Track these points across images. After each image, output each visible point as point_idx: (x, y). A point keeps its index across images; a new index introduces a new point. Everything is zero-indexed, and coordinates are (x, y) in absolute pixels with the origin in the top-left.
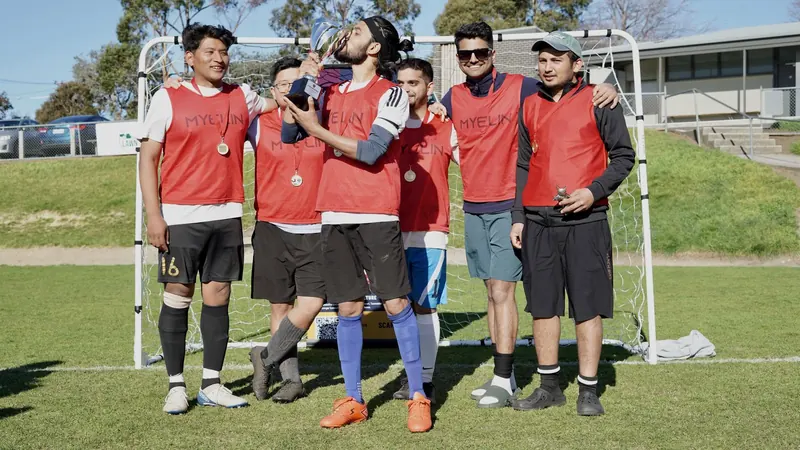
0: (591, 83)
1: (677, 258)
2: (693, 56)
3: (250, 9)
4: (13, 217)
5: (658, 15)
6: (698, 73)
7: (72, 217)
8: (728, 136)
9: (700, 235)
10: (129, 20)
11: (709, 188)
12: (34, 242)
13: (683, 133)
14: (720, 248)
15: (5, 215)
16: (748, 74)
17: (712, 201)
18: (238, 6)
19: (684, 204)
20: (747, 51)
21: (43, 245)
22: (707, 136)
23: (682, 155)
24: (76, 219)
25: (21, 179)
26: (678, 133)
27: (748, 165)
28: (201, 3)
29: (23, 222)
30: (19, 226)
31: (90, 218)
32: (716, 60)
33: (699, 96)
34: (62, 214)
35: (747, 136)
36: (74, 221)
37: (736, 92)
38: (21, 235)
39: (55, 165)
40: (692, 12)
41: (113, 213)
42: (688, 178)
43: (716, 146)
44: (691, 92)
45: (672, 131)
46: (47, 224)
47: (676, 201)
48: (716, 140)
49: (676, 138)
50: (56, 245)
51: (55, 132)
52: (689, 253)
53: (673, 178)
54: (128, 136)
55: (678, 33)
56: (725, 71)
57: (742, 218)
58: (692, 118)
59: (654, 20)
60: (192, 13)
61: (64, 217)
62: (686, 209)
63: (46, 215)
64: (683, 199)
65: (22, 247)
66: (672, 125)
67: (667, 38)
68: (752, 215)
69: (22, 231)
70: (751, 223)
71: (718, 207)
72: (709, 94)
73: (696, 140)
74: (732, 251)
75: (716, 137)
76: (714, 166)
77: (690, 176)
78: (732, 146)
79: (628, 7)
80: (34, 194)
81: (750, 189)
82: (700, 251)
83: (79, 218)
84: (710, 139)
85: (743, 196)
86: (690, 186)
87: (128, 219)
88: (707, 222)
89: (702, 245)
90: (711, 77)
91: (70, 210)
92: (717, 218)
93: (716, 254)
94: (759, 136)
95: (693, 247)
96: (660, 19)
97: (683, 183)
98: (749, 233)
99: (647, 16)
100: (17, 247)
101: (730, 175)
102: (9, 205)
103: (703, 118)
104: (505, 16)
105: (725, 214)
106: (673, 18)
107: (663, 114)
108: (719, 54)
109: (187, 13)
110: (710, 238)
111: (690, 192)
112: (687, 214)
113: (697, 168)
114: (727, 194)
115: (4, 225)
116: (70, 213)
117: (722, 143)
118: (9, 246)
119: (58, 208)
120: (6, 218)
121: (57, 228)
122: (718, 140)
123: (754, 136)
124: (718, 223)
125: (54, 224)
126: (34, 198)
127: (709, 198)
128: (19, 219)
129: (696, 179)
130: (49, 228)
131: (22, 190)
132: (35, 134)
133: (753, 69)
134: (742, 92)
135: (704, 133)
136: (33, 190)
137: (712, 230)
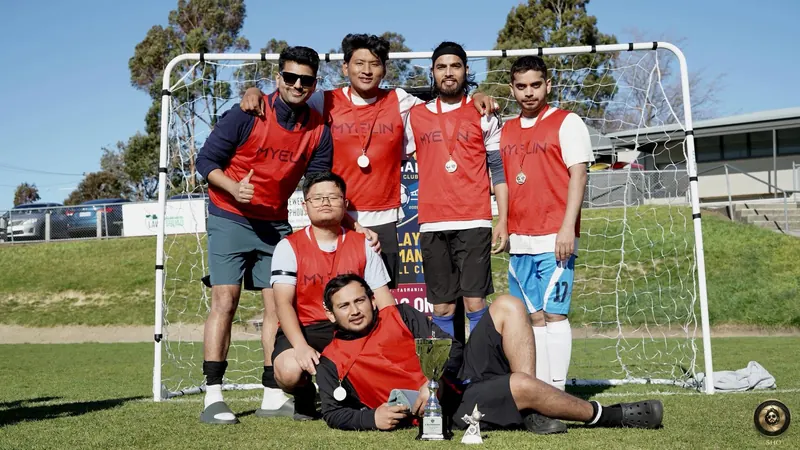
0: (619, 160)
2: (721, 137)
4: (37, 297)
6: (727, 155)
7: (96, 296)
8: (761, 212)
9: (738, 308)
10: (159, 111)
11: (744, 262)
12: (57, 321)
13: (715, 210)
14: (758, 321)
15: (29, 295)
16: (778, 154)
17: (748, 275)
19: (718, 278)
20: (777, 131)
21: (67, 324)
22: (740, 212)
23: (714, 231)
24: (100, 298)
25: (46, 260)
26: (710, 210)
27: (783, 239)
29: (48, 301)
30: (43, 305)
31: (115, 297)
32: (744, 141)
34: (86, 294)
35: (781, 212)
36: (98, 300)
37: (767, 173)
38: (45, 315)
39: (82, 246)
41: (138, 292)
42: (723, 253)
43: (749, 221)
45: (704, 208)
46: (72, 304)
47: (711, 275)
48: (749, 216)
49: (708, 215)
50: (80, 324)
51: (82, 215)
52: (727, 326)
54: (155, 217)
56: (753, 152)
57: (780, 291)
58: (724, 199)
60: (219, 103)
61: (89, 296)
62: (722, 283)
63: (71, 294)
65: (46, 325)
68: (789, 288)
69: (46, 310)
70: (789, 296)
71: (754, 280)
73: (730, 217)
74: (771, 323)
75: (749, 212)
76: (749, 240)
77: (725, 251)
78: (765, 221)
80: (59, 273)
81: (786, 262)
82: (738, 323)
83: (104, 297)
84: (743, 215)
85: (779, 269)
86: (724, 260)
88: (745, 295)
89: (739, 318)
90: (741, 158)
91: (95, 290)
92: (754, 291)
93: (755, 326)
94: (793, 211)
95: (731, 320)
98: (788, 305)
100: (40, 326)
101: (766, 249)
102: (34, 285)
103: (735, 198)
105: (763, 287)
106: (698, 107)
108: (748, 135)
109: (215, 103)
110: (748, 311)
111: (725, 266)
112: (723, 288)
113: (732, 242)
114: (763, 267)
115: (27, 305)
116: (95, 292)
117: (756, 219)
118: (32, 325)
119: (83, 288)
120: (30, 298)
121: (81, 307)
122: (751, 215)
123: (788, 212)
124: (755, 296)
125: (79, 303)
126: (60, 278)
127: (744, 272)
128: (44, 298)
129: (728, 251)
130: (73, 307)
131: (48, 271)
132: (62, 218)
133: (783, 150)
134: (772, 173)
135: (737, 210)
136: (59, 270)
137: (750, 302)
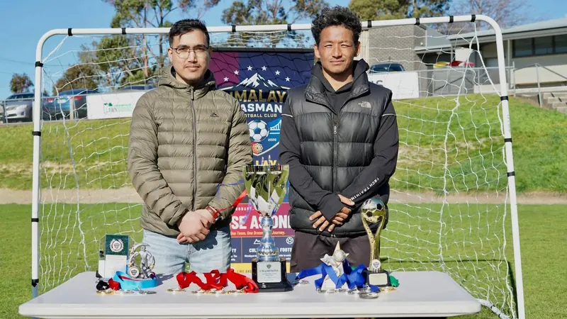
0: (456, 60)
1: (526, 196)
2: (533, 39)
3: (206, 10)
4: (22, 167)
5: (505, 9)
6: (537, 51)
7: (67, 166)
8: (564, 99)
9: (544, 179)
10: (119, 19)
11: (550, 140)
13: (528, 98)
14: (559, 189)
15: (18, 165)
17: (552, 151)
18: (198, 7)
19: (529, 153)
21: (45, 187)
22: (547, 99)
23: (527, 114)
24: (70, 168)
26: (524, 98)
28: (170, 5)
29: (31, 170)
30: (28, 173)
31: (80, 167)
32: (551, 41)
33: (541, 69)
34: (59, 164)
36: (68, 169)
38: (29, 180)
40: (530, 6)
41: (96, 162)
42: (532, 133)
43: (554, 107)
44: (534, 66)
45: (519, 96)
46: (49, 172)
47: (523, 151)
48: (554, 103)
49: (522, 101)
50: (54, 187)
51: (59, 102)
52: (535, 192)
53: (521, 132)
54: (110, 105)
55: (520, 22)
56: (557, 49)
58: (535, 85)
59: (502, 13)
60: (164, 13)
61: (61, 166)
62: (532, 157)
63: (49, 164)
64: (529, 149)
66: (519, 91)
67: (512, 25)
69: (30, 177)
71: (556, 155)
72: (547, 67)
73: (539, 103)
75: (554, 100)
76: (553, 123)
77: (535, 132)
79: (483, 4)
82: (545, 191)
83: (72, 166)
84: (549, 102)
86: (535, 139)
87: (108, 167)
88: (548, 168)
89: (545, 186)
90: (548, 54)
91: (65, 161)
92: (557, 165)
93: (557, 193)
95: (539, 188)
96: (506, 12)
97: (529, 137)
99: (497, 10)
100: (25, 189)
102: (22, 157)
103: (543, 85)
104: (392, 11)
106: (516, 11)
107: (512, 82)
108: (553, 37)
109: (161, 12)
110: (552, 180)
111: (535, 144)
112: (533, 161)
113: (540, 125)
114: (564, 145)
115: (16, 173)
116: (66, 163)
117: (559, 105)
118: (19, 189)
119: (57, 160)
120: (18, 168)
121: (56, 174)
122: (555, 102)
124: (558, 168)
125: (54, 172)
127: (550, 148)
128: (29, 167)
129: (539, 133)
130: (50, 175)
135: (545, 98)
137: (554, 174)
